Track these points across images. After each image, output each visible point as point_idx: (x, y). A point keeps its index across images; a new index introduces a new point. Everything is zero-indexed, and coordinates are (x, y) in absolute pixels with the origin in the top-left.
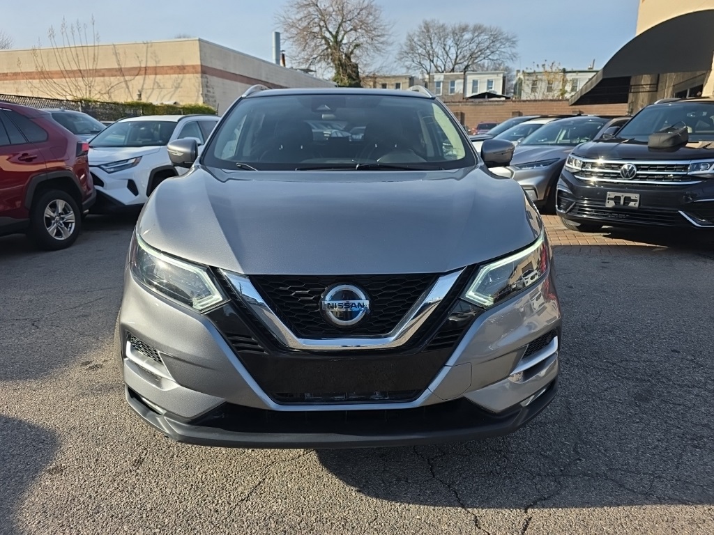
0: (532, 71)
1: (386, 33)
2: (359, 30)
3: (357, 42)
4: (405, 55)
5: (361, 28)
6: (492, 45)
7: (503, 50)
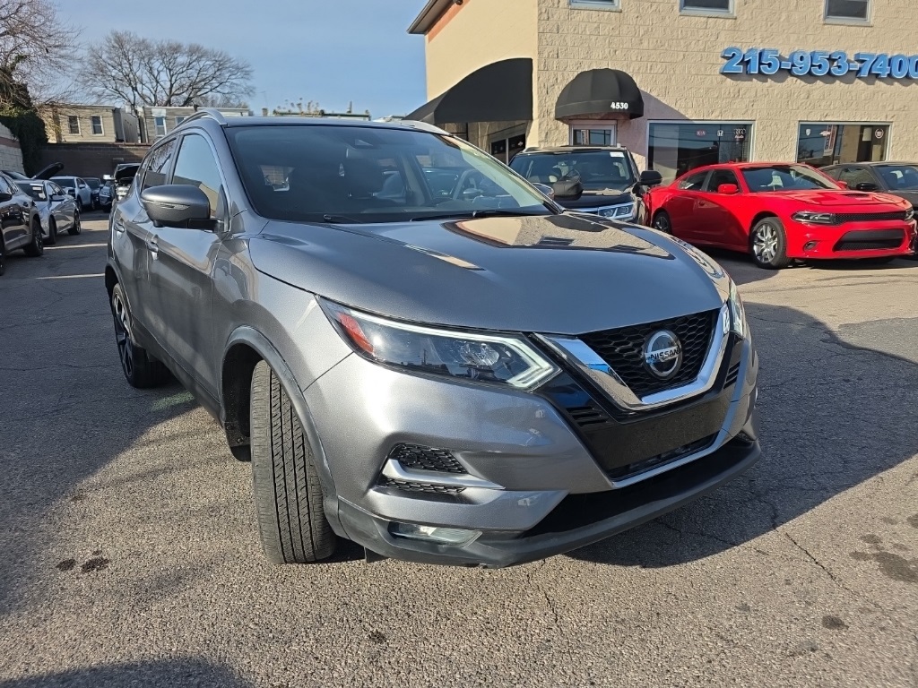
0: (286, 111)
1: (67, 44)
2: (20, 35)
3: (20, 52)
4: (92, 77)
5: (21, 32)
6: (218, 73)
7: (234, 81)
